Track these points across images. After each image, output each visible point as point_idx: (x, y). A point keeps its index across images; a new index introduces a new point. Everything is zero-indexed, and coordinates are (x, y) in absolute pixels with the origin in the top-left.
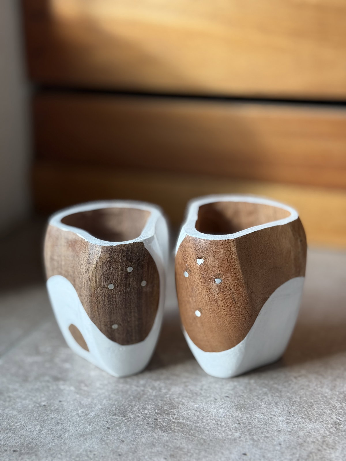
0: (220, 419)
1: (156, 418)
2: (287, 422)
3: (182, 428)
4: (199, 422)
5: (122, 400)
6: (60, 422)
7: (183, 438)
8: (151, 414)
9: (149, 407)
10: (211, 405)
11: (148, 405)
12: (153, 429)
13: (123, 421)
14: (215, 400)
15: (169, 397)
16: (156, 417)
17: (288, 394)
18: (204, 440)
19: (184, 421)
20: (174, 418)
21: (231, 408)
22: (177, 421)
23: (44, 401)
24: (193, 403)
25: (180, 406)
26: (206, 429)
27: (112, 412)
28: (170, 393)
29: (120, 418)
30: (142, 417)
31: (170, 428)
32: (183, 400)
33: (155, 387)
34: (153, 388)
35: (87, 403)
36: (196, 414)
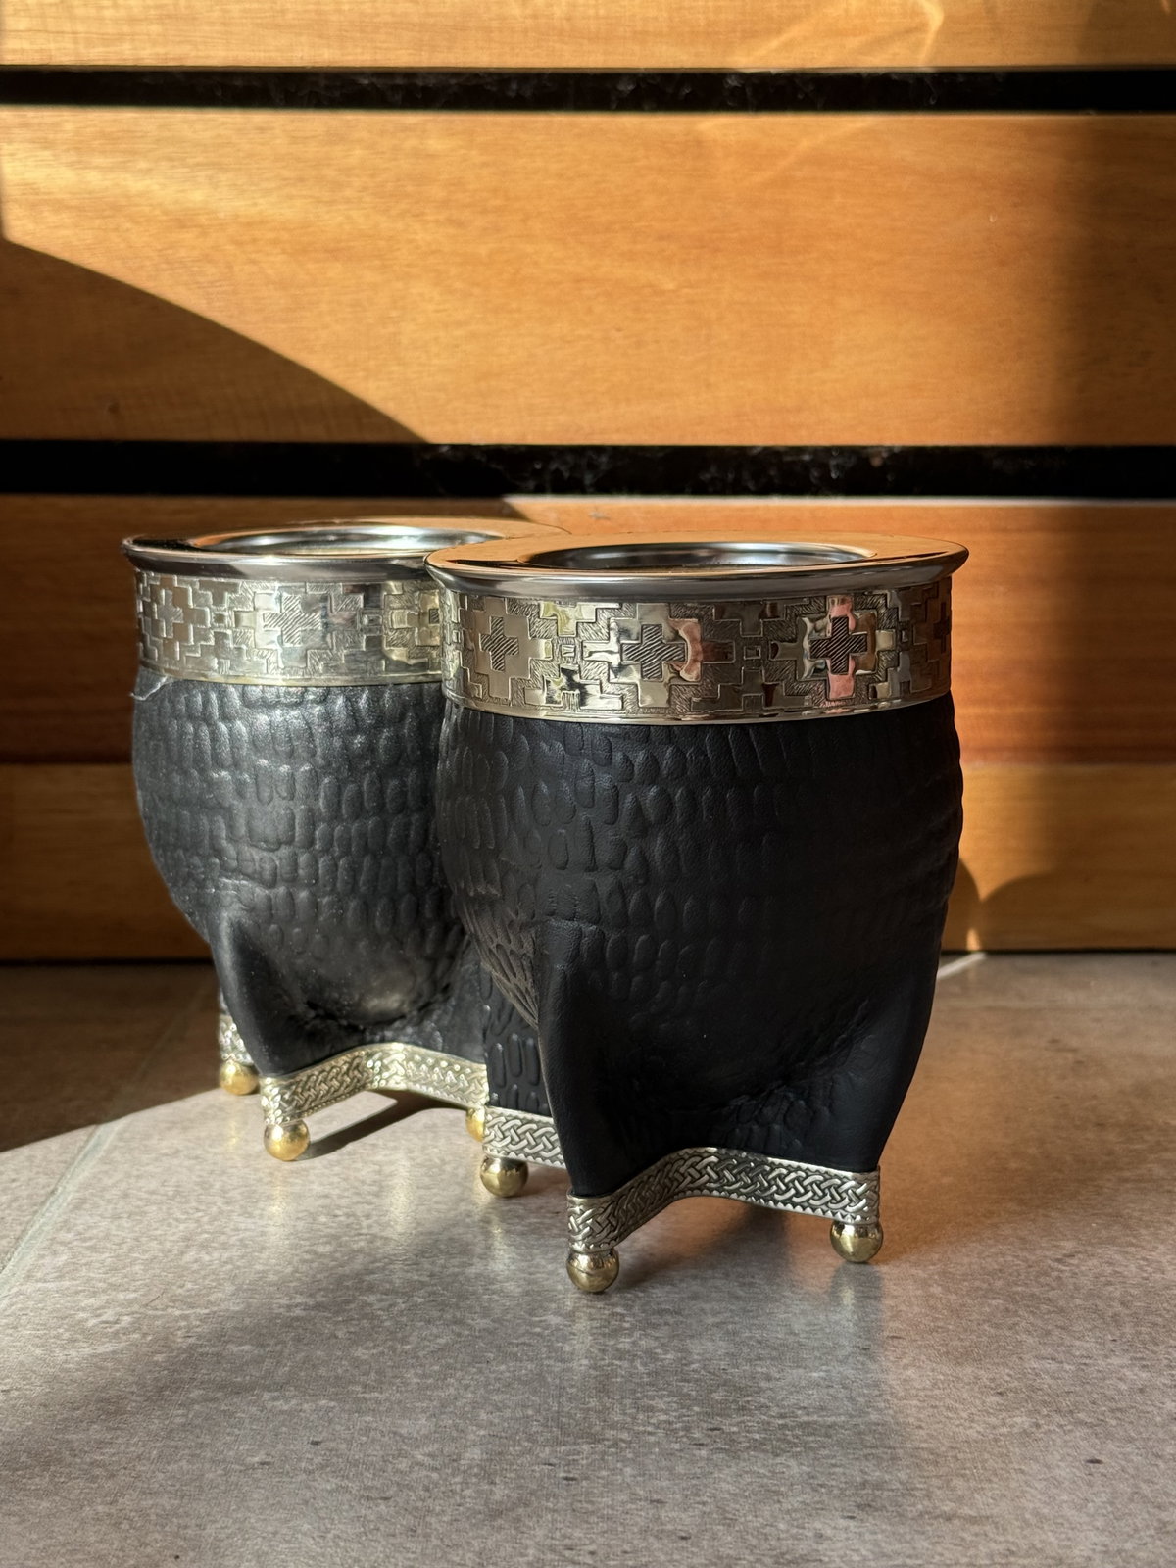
0: (929, 1393)
1: (710, 1426)
2: (1144, 1366)
3: (828, 1436)
4: (869, 1413)
5: (546, 1403)
6: (374, 1494)
7: (857, 1459)
8: (686, 1419)
9: (661, 1404)
10: (863, 1364)
11: (652, 1400)
12: (734, 1454)
13: (604, 1453)
14: (864, 1352)
15: (704, 1367)
16: (710, 1423)
17: (1078, 1302)
18: (931, 1452)
19: (815, 1418)
20: (773, 1417)
21: (935, 1363)
22: (792, 1421)
23: (251, 1453)
24: (801, 1371)
25: (763, 1384)
26: (907, 1424)
27: (541, 1439)
28: (696, 1357)
29: (585, 1447)
30: (661, 1433)
31: (789, 1442)
32: (759, 1369)
33: (629, 1352)
34: (621, 1355)
35: (424, 1431)
36: (840, 1395)
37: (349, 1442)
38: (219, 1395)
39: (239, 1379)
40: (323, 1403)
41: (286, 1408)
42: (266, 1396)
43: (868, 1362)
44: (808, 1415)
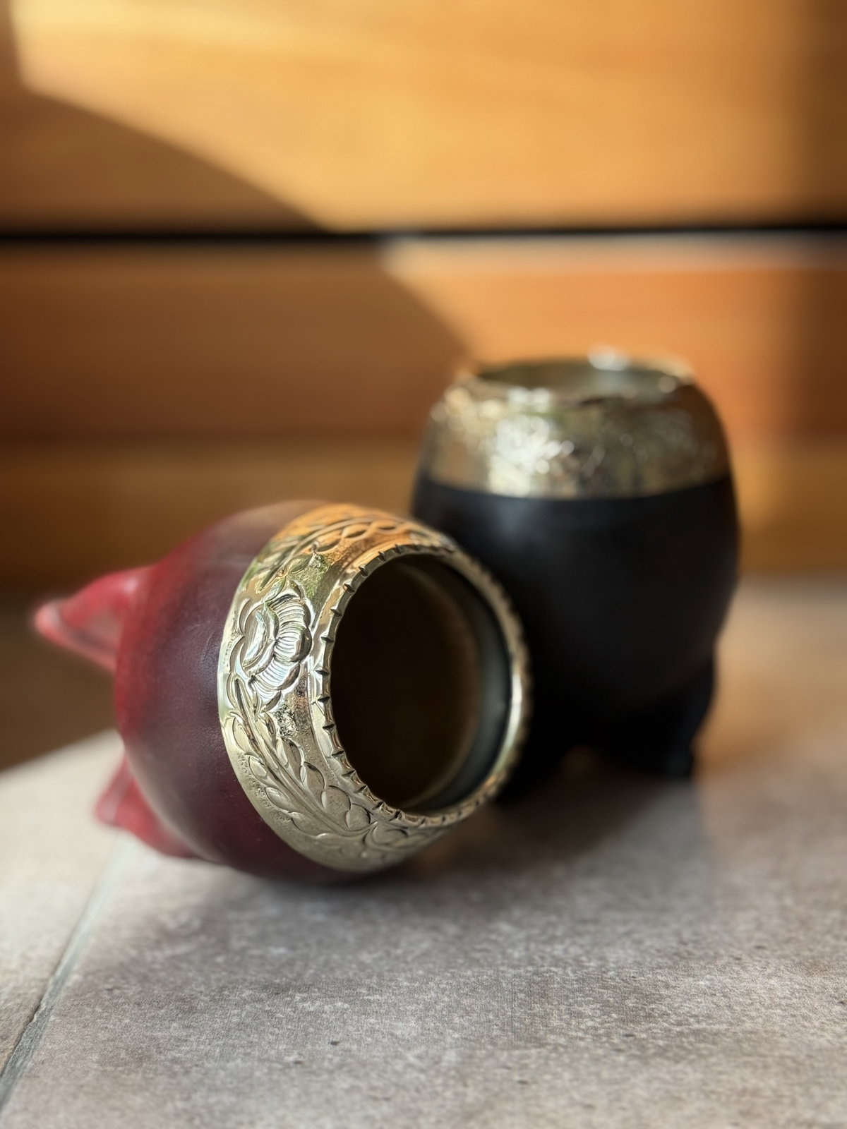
0: (789, 1002)
1: (626, 1032)
3: (714, 1043)
4: (744, 1021)
5: (503, 1008)
7: (737, 1067)
8: (607, 1025)
9: (587, 1010)
10: (738, 974)
11: (582, 1006)
12: (645, 1060)
13: (547, 1058)
14: (737, 962)
15: (618, 975)
16: (625, 1029)
18: (794, 1059)
19: (704, 1025)
20: (672, 1024)
21: (792, 973)
22: (688, 1029)
23: (288, 1052)
24: (691, 979)
25: (664, 992)
26: (774, 1032)
27: (500, 1042)
28: (612, 965)
29: (533, 1051)
30: (589, 1038)
31: (685, 1049)
32: (659, 977)
33: (561, 960)
34: (557, 962)
35: (414, 1034)
36: (722, 1004)
37: (359, 1042)
38: (263, 995)
39: (277, 981)
40: (339, 1004)
41: (312, 1009)
42: (298, 997)
43: (741, 972)
44: (698, 1022)
